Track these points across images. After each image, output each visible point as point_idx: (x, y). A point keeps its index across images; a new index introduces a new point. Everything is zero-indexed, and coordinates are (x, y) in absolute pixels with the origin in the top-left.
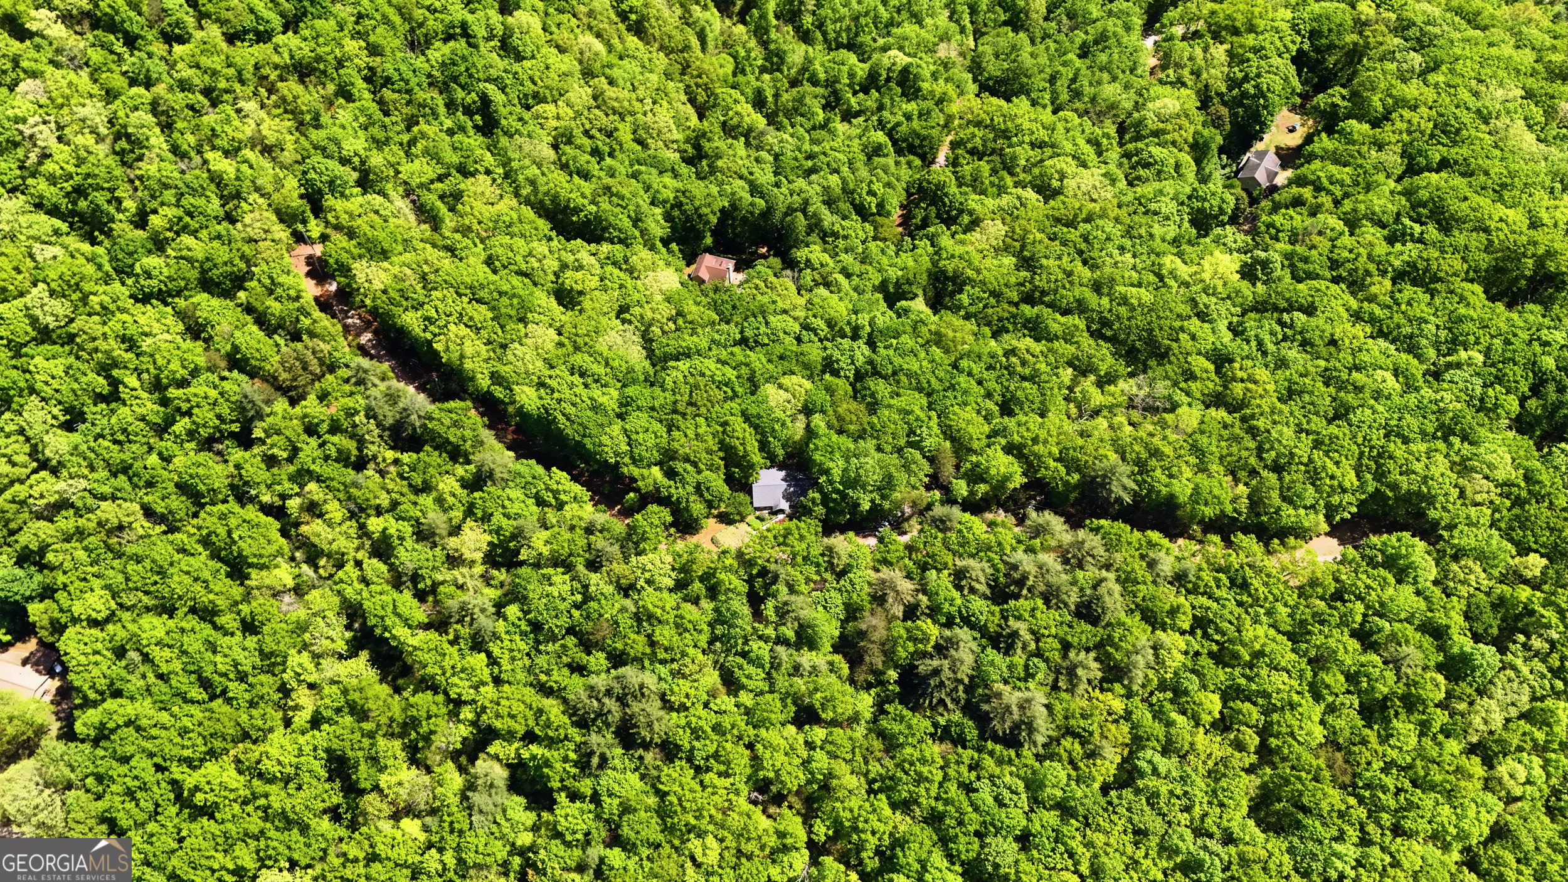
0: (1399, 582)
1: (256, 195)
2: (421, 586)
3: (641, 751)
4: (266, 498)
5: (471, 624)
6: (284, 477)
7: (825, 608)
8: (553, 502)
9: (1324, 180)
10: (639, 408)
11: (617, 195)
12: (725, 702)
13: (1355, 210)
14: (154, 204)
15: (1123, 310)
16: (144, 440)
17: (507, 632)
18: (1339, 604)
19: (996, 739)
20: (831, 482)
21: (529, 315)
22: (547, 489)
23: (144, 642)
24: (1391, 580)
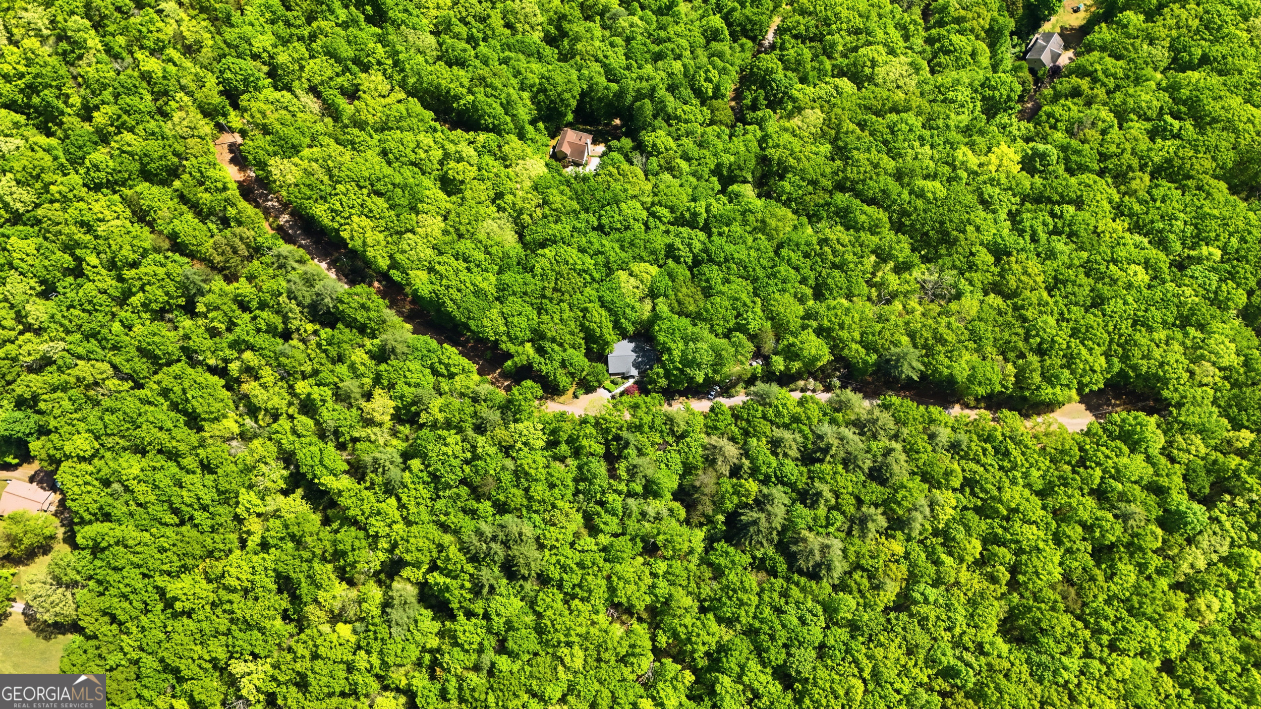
0: (1132, 451)
1: (182, 94)
2: (342, 440)
3: (521, 582)
4: (212, 362)
5: (383, 473)
6: (225, 345)
7: (667, 465)
8: (446, 373)
9: (1100, 73)
10: (514, 294)
11: (491, 86)
12: (587, 542)
13: (1124, 103)
14: (96, 101)
15: (920, 203)
16: (107, 309)
17: (413, 482)
18: (1081, 470)
19: (801, 572)
20: (672, 361)
21: (419, 205)
22: (440, 362)
23: (124, 478)
24: (1126, 450)
